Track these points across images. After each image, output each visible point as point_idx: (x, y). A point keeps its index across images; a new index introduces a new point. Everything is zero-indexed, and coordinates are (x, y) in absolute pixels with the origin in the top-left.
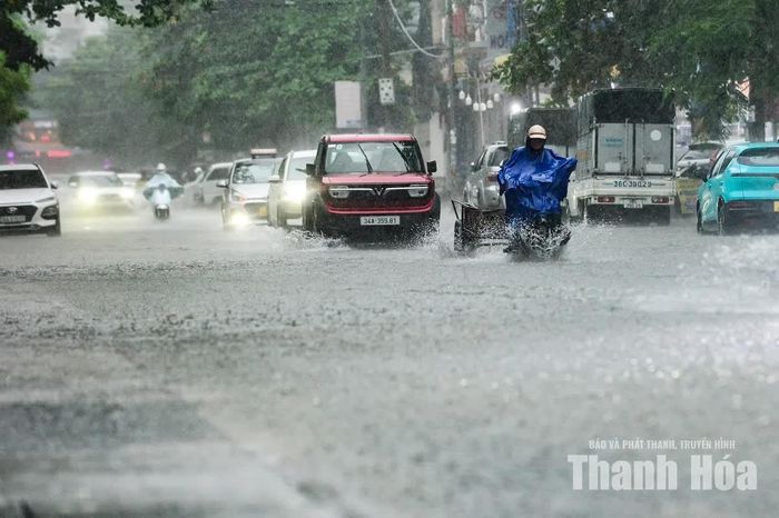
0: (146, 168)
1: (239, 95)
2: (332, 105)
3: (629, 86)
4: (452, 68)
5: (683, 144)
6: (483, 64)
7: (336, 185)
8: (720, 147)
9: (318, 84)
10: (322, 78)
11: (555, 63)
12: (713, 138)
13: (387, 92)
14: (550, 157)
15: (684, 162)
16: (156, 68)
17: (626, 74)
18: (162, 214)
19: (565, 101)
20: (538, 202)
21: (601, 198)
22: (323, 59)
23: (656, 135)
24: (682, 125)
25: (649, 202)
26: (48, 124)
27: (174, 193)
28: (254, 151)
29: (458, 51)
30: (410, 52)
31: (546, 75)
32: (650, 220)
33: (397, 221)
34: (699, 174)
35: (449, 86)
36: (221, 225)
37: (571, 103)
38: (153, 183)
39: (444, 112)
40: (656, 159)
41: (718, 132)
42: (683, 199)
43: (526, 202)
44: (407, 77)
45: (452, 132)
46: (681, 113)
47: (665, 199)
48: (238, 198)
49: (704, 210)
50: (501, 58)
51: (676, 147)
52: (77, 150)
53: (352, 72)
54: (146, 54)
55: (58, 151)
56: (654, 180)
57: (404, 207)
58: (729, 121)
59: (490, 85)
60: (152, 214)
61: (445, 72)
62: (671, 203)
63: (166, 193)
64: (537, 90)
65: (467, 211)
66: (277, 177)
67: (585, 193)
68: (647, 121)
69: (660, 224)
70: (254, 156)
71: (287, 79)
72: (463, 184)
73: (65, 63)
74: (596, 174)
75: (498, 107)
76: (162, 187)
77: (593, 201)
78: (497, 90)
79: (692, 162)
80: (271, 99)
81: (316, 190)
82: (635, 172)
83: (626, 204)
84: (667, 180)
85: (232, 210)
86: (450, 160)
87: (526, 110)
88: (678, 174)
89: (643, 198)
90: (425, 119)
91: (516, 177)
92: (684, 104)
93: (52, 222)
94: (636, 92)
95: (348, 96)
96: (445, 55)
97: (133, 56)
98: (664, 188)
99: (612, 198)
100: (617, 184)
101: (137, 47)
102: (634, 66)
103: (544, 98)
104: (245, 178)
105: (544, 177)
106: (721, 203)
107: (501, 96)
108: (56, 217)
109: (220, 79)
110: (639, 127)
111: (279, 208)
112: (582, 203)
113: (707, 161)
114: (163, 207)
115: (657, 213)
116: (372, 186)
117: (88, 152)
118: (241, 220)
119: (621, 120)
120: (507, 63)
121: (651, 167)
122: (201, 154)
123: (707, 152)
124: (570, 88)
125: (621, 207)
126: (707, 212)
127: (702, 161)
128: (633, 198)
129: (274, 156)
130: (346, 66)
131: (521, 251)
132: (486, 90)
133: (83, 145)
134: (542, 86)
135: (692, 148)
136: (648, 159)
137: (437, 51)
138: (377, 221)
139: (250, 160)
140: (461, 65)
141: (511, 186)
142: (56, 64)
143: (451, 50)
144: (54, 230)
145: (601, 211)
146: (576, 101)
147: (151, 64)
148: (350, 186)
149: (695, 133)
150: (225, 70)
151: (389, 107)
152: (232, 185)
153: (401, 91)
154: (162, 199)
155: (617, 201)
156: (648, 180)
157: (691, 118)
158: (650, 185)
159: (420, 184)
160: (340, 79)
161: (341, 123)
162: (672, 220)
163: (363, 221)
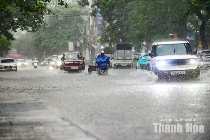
0: (33, 59)
1: (51, 45)
2: (68, 46)
3: (123, 43)
4: (90, 40)
5: (133, 54)
6: (96, 39)
7: (66, 62)
8: (140, 54)
9: (65, 43)
10: (66, 42)
11: (109, 39)
12: (139, 53)
13: (78, 44)
14: (105, 57)
15: (133, 57)
16: (35, 40)
17: (123, 41)
18: (36, 67)
19: (111, 46)
20: (103, 65)
21: (118, 64)
22: (66, 38)
23: (128, 52)
24: (133, 50)
25: (127, 65)
26: (15, 51)
27: (38, 63)
28: (53, 55)
29: (91, 36)
30: (82, 37)
31: (108, 41)
32: (127, 68)
33: (77, 68)
34: (136, 59)
35: (90, 43)
36: (47, 69)
37: (112, 46)
38: (34, 61)
39: (89, 48)
40: (128, 57)
41: (140, 52)
42: (133, 64)
43: (100, 64)
44: (82, 41)
45: (90, 52)
46: (133, 48)
47: (130, 64)
48: (50, 64)
49: (137, 66)
50: (100, 38)
51: (132, 54)
52: (20, 55)
53: (72, 41)
54: (33, 37)
55: (17, 56)
56: (128, 61)
57: (79, 66)
58: (142, 49)
59: (97, 43)
60: (34, 67)
61: (89, 40)
62: (131, 65)
63: (36, 63)
64: (106, 44)
65: (90, 66)
66: (56, 60)
67: (115, 63)
68: (126, 49)
69: (129, 69)
70: (53, 56)
71: (59, 42)
72: (92, 61)
73: (18, 39)
74: (117, 59)
75: (99, 47)
76: (35, 62)
77: (117, 65)
78: (99, 44)
79: (135, 57)
80: (57, 46)
81: (63, 63)
82: (124, 59)
83: (123, 65)
84: (130, 61)
85: (49, 67)
86: (90, 57)
87: (104, 48)
88: (132, 59)
89: (126, 64)
90: (85, 49)
91: (99, 60)
92: (134, 46)
93: (16, 69)
94: (124, 44)
95: (71, 45)
96: (89, 37)
97: (30, 38)
98: (130, 62)
99: (120, 64)
100: (121, 61)
101: (32, 36)
102: (124, 39)
103: (107, 45)
104: (52, 60)
105: (104, 60)
106: (140, 65)
107: (99, 45)
108: (16, 68)
109: (47, 42)
110: (125, 51)
111: (57, 66)
112: (115, 65)
113: (138, 57)
114: (36, 66)
115: (128, 67)
116: (73, 62)
117: (22, 56)
118: (51, 68)
119: (122, 49)
120: (101, 39)
121: (127, 58)
122: (43, 56)
123: (138, 55)
124: (112, 44)
125: (122, 65)
126: (138, 66)
127: (137, 57)
128: (124, 64)
129: (57, 56)
130: (71, 40)
131: (100, 74)
132: (97, 44)
133: (21, 54)
134: (107, 43)
135: (135, 54)
136: (127, 57)
137: (88, 37)
138: (74, 68)
139: (52, 57)
140: (92, 39)
141: (98, 62)
142: (16, 39)
143: (90, 36)
144: (16, 70)
145: (118, 67)
146: (113, 46)
147: (34, 39)
148: (69, 62)
149: (136, 52)
150: (48, 40)
151: (79, 47)
152: (49, 62)
153: (81, 44)
154: (36, 64)
155: (121, 65)
156: (127, 60)
157: (135, 49)
158: (127, 61)
159: (82, 61)
160: (69, 42)
161: (70, 50)
162: (131, 68)
163: (71, 68)
